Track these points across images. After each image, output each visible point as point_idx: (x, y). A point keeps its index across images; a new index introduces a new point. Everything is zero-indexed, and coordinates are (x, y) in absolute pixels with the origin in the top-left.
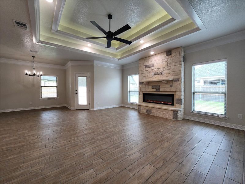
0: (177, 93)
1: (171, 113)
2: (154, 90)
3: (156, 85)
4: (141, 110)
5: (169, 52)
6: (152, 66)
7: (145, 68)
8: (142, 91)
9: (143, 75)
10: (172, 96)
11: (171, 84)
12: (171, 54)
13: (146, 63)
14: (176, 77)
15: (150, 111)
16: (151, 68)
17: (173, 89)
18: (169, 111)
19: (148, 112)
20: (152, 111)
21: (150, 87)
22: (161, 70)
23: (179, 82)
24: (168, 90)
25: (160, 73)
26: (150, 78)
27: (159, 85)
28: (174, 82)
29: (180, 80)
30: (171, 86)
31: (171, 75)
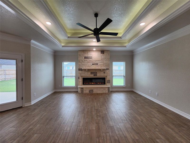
0: (108, 77)
1: (107, 89)
2: (93, 75)
3: (94, 71)
4: (84, 92)
5: (103, 52)
6: (91, 58)
7: (85, 58)
8: (82, 76)
9: (83, 64)
10: (104, 79)
11: (104, 71)
12: (104, 53)
13: (85, 55)
14: (107, 67)
15: (92, 91)
16: (90, 59)
17: (105, 75)
18: (106, 88)
19: (91, 92)
20: (94, 91)
21: (90, 73)
22: (98, 62)
23: (109, 71)
24: (103, 75)
25: (97, 64)
26: (89, 66)
27: (96, 71)
28: (106, 71)
29: (109, 69)
30: (104, 73)
31: (104, 66)
